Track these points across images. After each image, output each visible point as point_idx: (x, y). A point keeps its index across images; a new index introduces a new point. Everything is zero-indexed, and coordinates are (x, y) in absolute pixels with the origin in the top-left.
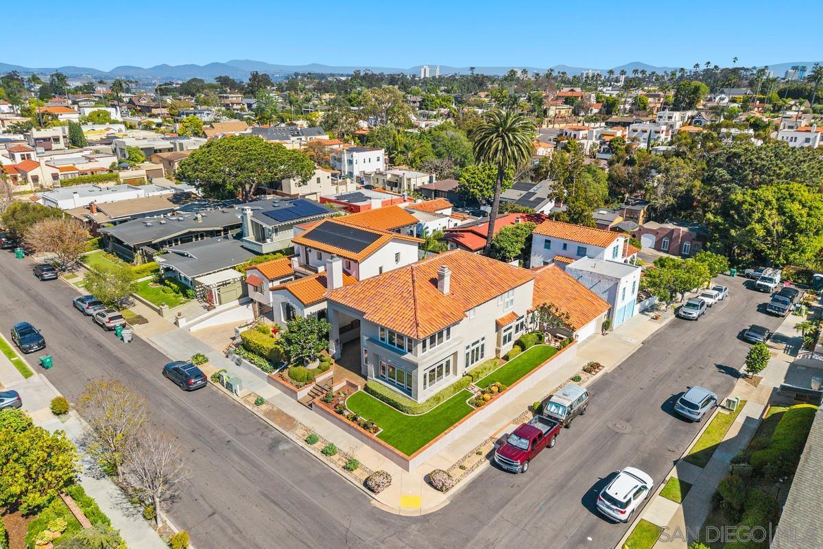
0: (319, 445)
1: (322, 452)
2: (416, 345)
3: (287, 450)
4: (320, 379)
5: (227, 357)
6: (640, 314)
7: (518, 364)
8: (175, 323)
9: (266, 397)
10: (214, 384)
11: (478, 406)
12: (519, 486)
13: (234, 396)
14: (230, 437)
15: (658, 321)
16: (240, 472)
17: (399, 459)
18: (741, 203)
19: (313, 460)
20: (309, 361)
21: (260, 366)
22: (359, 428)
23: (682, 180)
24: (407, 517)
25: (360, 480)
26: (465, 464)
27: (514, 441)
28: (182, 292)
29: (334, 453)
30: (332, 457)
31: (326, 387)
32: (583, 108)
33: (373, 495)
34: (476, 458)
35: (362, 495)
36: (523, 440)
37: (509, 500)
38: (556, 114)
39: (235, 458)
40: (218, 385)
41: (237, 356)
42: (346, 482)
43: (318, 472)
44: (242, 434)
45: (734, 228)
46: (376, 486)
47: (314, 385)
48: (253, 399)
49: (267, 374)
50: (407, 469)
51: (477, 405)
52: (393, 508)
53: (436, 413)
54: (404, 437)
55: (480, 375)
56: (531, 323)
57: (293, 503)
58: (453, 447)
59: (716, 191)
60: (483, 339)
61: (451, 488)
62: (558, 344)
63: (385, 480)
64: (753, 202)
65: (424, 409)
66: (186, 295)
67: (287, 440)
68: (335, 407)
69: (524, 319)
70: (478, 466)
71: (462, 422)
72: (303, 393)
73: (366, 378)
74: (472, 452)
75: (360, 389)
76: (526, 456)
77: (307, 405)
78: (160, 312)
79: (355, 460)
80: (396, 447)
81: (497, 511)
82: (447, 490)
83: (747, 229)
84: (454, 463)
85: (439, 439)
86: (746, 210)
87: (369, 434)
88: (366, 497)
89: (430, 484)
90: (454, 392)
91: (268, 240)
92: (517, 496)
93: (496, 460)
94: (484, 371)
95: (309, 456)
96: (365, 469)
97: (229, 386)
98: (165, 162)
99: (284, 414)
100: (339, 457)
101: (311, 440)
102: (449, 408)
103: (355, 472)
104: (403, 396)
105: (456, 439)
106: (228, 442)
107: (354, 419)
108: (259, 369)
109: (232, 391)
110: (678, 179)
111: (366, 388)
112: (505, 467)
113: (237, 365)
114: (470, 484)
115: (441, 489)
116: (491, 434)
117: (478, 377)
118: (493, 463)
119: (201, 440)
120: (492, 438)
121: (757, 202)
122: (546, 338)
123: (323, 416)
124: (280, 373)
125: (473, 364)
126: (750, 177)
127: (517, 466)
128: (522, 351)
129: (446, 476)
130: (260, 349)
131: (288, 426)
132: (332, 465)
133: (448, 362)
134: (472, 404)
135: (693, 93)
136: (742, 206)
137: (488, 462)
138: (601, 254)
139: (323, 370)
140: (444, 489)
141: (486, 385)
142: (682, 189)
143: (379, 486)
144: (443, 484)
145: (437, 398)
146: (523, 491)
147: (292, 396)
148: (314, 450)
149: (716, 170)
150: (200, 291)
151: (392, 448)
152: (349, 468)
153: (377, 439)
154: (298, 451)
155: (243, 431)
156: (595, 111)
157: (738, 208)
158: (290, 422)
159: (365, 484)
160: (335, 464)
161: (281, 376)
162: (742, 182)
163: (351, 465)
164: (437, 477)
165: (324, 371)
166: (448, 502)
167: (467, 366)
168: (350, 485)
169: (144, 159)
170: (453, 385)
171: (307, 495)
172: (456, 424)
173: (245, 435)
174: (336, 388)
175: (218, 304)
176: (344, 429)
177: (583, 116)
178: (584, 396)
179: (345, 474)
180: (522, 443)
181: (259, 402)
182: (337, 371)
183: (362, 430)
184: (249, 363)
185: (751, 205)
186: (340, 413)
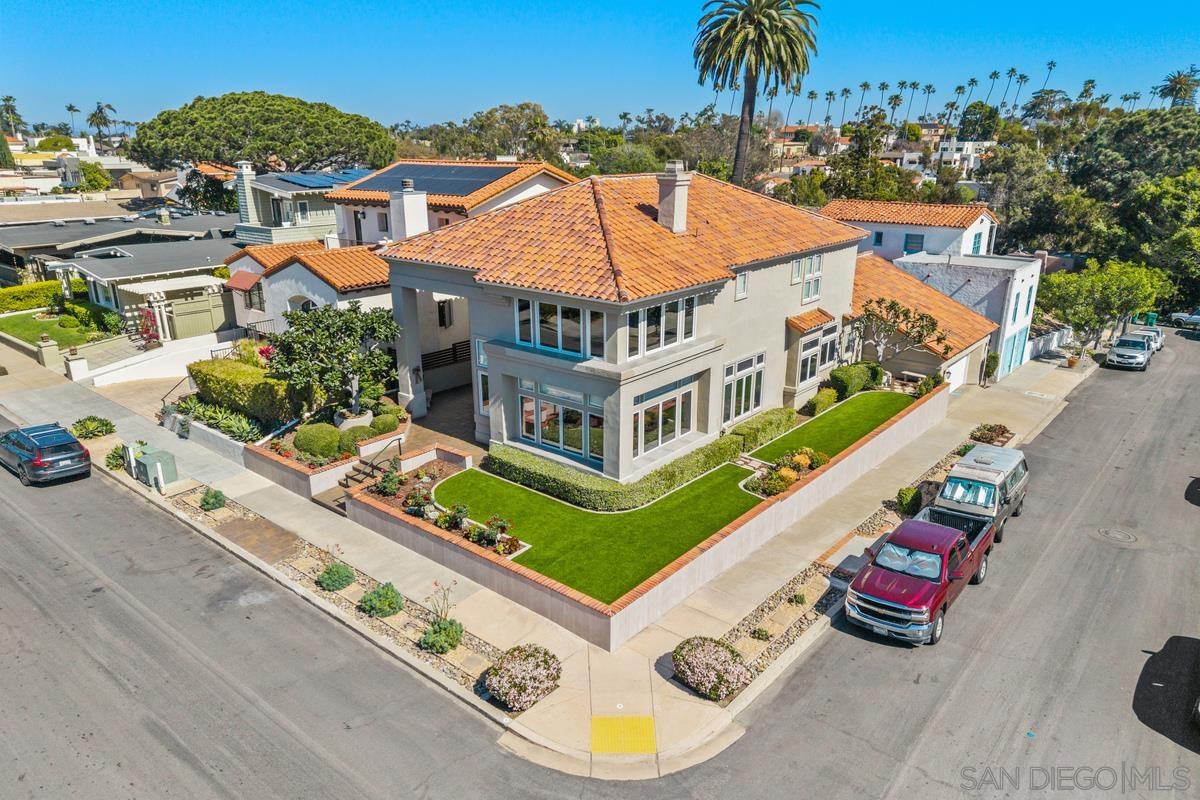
0: (354, 592)
1: (360, 608)
2: (612, 331)
3: (261, 608)
4: (370, 450)
5: (162, 424)
6: (1033, 361)
7: (837, 421)
8: (66, 375)
9: (229, 492)
10: (112, 473)
11: (769, 495)
12: (935, 680)
13: (153, 494)
14: (104, 579)
15: (1075, 368)
16: (101, 666)
17: (581, 615)
18: (1156, 199)
19: (333, 628)
20: (348, 414)
21: (228, 431)
22: (465, 543)
23: (1037, 179)
24: (615, 784)
25: (466, 677)
26: (765, 624)
27: (896, 559)
28: (96, 322)
29: (394, 609)
30: (386, 620)
31: (386, 466)
32: (824, 144)
33: (505, 719)
34: (793, 613)
35: (472, 719)
36: (921, 557)
37: (925, 720)
38: (784, 154)
39: (102, 630)
40: (121, 474)
41: (180, 417)
42: (420, 685)
43: (342, 659)
44: (145, 573)
45: (1148, 240)
46: (514, 691)
47: (355, 462)
48: (195, 500)
49: (242, 444)
50: (604, 643)
51: (768, 493)
52: (570, 758)
53: (668, 506)
54: (590, 559)
55: (760, 438)
56: (847, 350)
57: (241, 754)
58: (723, 587)
59: (1104, 188)
60: (760, 359)
61: (740, 690)
62: (909, 390)
63: (542, 672)
64: (1180, 192)
65: (639, 498)
66: (104, 327)
67: (267, 583)
68: (405, 504)
69: (835, 335)
70: (801, 630)
71: (740, 526)
72: (326, 480)
73: (486, 446)
74: (775, 597)
75: (470, 464)
76: (938, 596)
77: (334, 505)
78: (37, 356)
79: (452, 623)
80: (571, 583)
81: (900, 756)
82: (731, 696)
83: (1174, 238)
84: (735, 624)
85: (686, 562)
86: (1169, 207)
87: (492, 556)
88: (484, 726)
89: (679, 680)
90: (706, 465)
91: (286, 225)
92: (943, 709)
93: (854, 613)
94: (769, 428)
95: (322, 620)
96: (481, 647)
97: (142, 472)
98: (144, 185)
99: (270, 525)
100: (407, 620)
101: (332, 579)
102: (698, 497)
103: (451, 656)
104: (581, 471)
105: (727, 566)
106: (97, 590)
107: (454, 524)
108: (227, 437)
109: (146, 483)
110: (1031, 179)
111: (488, 464)
112: (882, 628)
113: (181, 436)
114: (790, 679)
115: (710, 693)
116: (814, 556)
117: (755, 440)
118: (842, 622)
119: (19, 589)
120: (817, 565)
121: (1187, 192)
122: (885, 379)
123: (373, 527)
124: (275, 441)
125: (739, 417)
126: (1166, 157)
127: (919, 623)
128: (840, 399)
129: (724, 654)
130: (231, 392)
131: (277, 551)
132: (384, 641)
133: (687, 397)
134: (754, 490)
135: (989, 118)
136: (1160, 200)
137: (825, 620)
138: (955, 243)
139: (379, 431)
140: (723, 690)
141: (776, 455)
142: (1035, 194)
143: (522, 689)
144: (720, 677)
145: (668, 475)
146: (954, 693)
147: (297, 489)
148: (340, 605)
149: (1101, 152)
150: (134, 318)
151: (558, 586)
152: (432, 646)
153: (516, 567)
154: (293, 607)
155: (148, 565)
156: (842, 147)
157: (1153, 205)
158: (285, 542)
159: (481, 688)
160: (396, 636)
161: (275, 447)
162: (1152, 167)
163: (439, 638)
164: (700, 658)
165: (382, 432)
166: (740, 733)
167: (727, 417)
168: (434, 693)
169: (109, 183)
170: (701, 449)
171: (294, 728)
172: (725, 529)
173: (151, 573)
174: (408, 466)
175: (169, 338)
176: (426, 553)
177: (824, 156)
178: (1021, 469)
179: (423, 662)
180: (920, 562)
181: (213, 501)
182: (415, 437)
183: (475, 548)
184: (205, 428)
185: (1177, 197)
186: (419, 514)
